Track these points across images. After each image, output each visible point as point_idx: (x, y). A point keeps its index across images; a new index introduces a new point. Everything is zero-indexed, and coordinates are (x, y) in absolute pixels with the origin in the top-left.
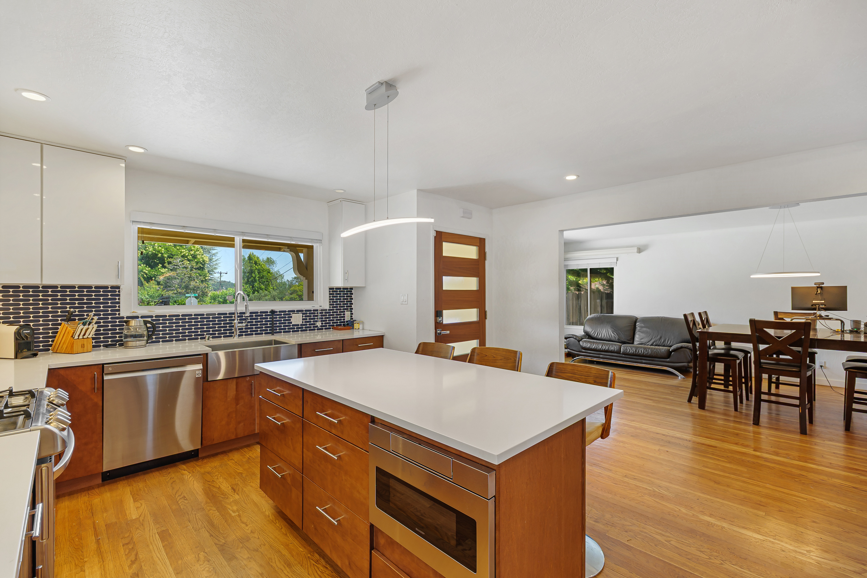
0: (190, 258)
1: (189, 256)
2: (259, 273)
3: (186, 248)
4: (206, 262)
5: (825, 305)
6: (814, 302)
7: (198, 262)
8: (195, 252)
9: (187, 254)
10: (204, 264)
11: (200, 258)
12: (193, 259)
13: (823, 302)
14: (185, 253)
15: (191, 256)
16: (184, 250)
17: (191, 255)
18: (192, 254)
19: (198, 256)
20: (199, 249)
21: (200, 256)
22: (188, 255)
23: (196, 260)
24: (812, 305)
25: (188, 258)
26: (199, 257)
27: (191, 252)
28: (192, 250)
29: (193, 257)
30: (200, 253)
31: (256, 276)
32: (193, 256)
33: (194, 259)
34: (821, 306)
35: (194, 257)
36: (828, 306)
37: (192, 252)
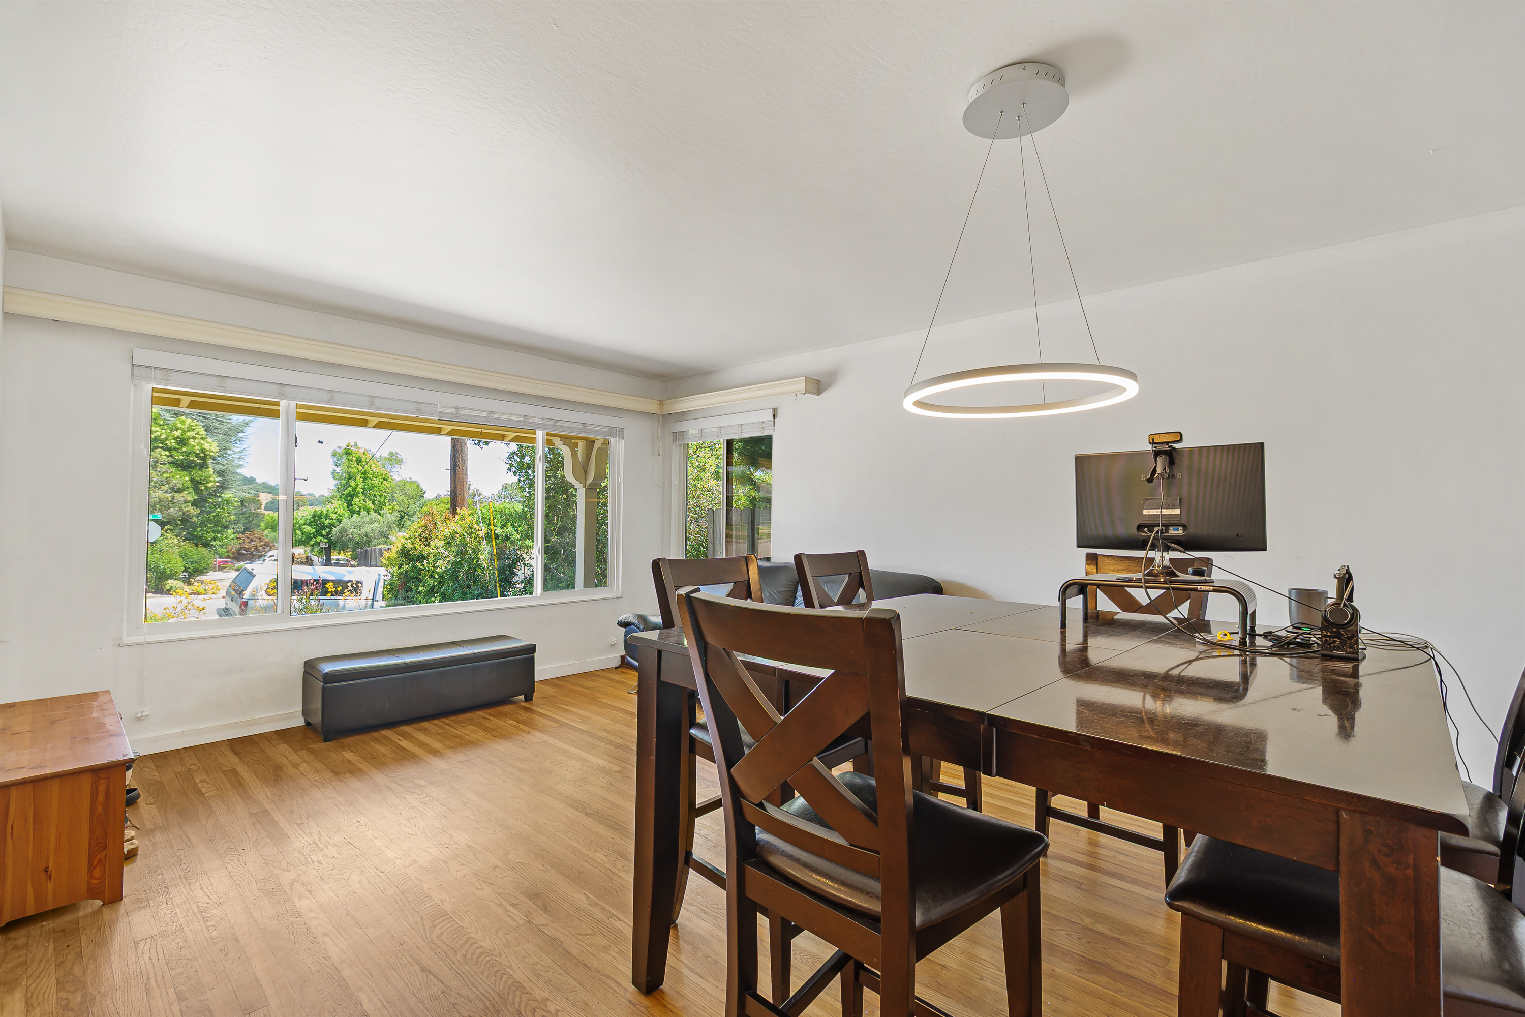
0: (171, 443)
1: (171, 440)
2: (365, 479)
3: (166, 424)
4: (208, 452)
5: (1185, 527)
6: (1145, 512)
7: (190, 453)
8: (184, 432)
9: (164, 436)
10: (205, 456)
11: (196, 444)
12: (177, 447)
13: (1177, 511)
14: (158, 433)
15: (173, 441)
16: (158, 429)
17: (175, 439)
18: (176, 436)
19: (192, 440)
20: (195, 428)
21: (196, 441)
22: (166, 439)
23: (184, 449)
24: (1140, 527)
25: (166, 445)
26: (193, 443)
27: (175, 431)
28: (177, 430)
29: (177, 443)
30: (197, 436)
31: (357, 485)
32: (179, 439)
33: (182, 447)
34: (1172, 531)
35: (182, 442)
36: (1197, 530)
37: (177, 433)
